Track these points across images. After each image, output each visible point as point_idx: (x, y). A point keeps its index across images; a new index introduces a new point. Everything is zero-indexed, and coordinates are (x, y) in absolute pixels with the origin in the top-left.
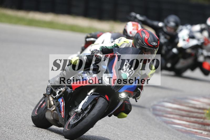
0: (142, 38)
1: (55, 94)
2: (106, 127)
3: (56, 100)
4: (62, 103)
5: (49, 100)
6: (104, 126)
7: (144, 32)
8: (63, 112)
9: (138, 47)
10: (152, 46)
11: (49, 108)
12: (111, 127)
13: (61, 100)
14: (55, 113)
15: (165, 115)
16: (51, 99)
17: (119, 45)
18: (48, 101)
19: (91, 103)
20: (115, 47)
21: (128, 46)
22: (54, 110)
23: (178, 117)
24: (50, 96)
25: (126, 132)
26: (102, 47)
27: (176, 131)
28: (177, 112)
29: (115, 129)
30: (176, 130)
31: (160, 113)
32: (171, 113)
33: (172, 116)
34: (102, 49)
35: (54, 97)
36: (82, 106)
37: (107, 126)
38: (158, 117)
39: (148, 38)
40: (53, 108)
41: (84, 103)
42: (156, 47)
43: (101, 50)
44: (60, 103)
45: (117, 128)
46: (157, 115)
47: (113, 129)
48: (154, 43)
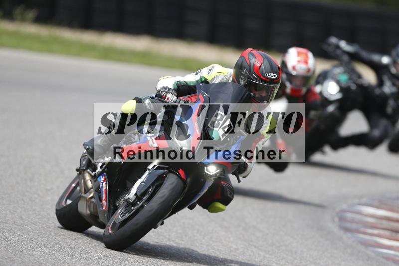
0: (250, 66)
1: (94, 169)
2: (250, 251)
3: (95, 180)
4: (104, 184)
5: (84, 179)
6: (246, 250)
7: (253, 55)
8: (106, 200)
9: (242, 83)
10: (269, 80)
11: (83, 195)
12: (261, 253)
13: (102, 178)
14: (93, 202)
15: (363, 229)
16: (88, 177)
17: (209, 78)
18: (83, 181)
19: (153, 184)
20: (202, 82)
21: (225, 80)
22: (92, 198)
23: (387, 233)
24: (86, 172)
25: (287, 262)
26: (178, 82)
27: (384, 261)
28: (386, 224)
29: (268, 256)
30: (384, 258)
31: (354, 226)
32: (374, 227)
33: (376, 232)
34: (178, 87)
35: (93, 174)
36: (138, 189)
37: (252, 251)
38: (349, 235)
39: (259, 65)
40: (91, 193)
41: (141, 185)
42: (275, 81)
43: (176, 87)
44: (101, 183)
45: (271, 254)
46: (347, 230)
47: (264, 257)
48: (272, 74)
